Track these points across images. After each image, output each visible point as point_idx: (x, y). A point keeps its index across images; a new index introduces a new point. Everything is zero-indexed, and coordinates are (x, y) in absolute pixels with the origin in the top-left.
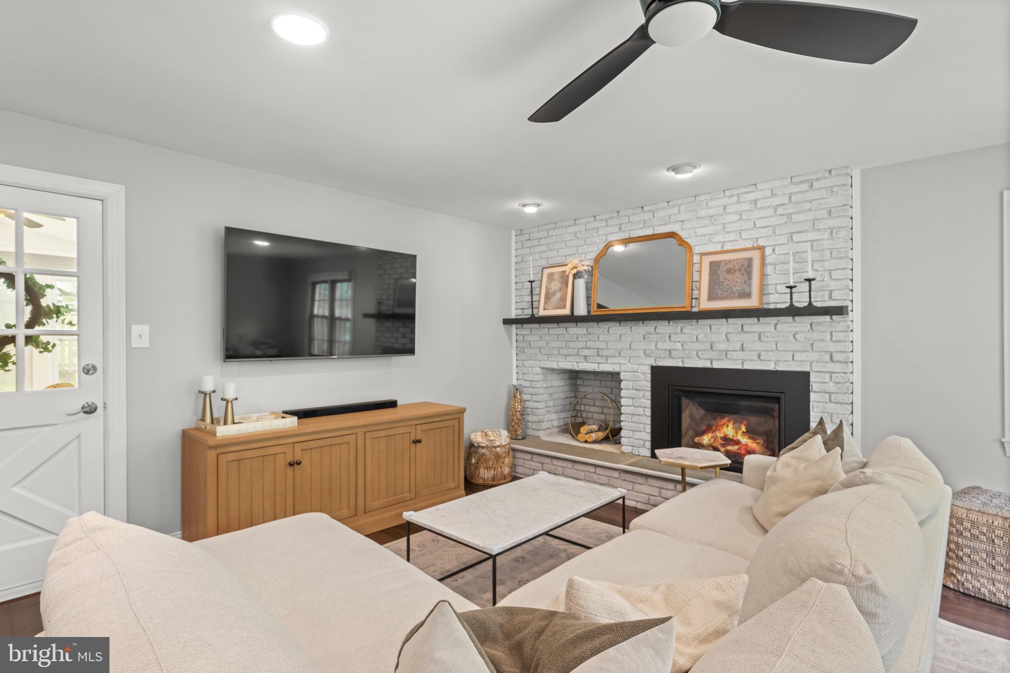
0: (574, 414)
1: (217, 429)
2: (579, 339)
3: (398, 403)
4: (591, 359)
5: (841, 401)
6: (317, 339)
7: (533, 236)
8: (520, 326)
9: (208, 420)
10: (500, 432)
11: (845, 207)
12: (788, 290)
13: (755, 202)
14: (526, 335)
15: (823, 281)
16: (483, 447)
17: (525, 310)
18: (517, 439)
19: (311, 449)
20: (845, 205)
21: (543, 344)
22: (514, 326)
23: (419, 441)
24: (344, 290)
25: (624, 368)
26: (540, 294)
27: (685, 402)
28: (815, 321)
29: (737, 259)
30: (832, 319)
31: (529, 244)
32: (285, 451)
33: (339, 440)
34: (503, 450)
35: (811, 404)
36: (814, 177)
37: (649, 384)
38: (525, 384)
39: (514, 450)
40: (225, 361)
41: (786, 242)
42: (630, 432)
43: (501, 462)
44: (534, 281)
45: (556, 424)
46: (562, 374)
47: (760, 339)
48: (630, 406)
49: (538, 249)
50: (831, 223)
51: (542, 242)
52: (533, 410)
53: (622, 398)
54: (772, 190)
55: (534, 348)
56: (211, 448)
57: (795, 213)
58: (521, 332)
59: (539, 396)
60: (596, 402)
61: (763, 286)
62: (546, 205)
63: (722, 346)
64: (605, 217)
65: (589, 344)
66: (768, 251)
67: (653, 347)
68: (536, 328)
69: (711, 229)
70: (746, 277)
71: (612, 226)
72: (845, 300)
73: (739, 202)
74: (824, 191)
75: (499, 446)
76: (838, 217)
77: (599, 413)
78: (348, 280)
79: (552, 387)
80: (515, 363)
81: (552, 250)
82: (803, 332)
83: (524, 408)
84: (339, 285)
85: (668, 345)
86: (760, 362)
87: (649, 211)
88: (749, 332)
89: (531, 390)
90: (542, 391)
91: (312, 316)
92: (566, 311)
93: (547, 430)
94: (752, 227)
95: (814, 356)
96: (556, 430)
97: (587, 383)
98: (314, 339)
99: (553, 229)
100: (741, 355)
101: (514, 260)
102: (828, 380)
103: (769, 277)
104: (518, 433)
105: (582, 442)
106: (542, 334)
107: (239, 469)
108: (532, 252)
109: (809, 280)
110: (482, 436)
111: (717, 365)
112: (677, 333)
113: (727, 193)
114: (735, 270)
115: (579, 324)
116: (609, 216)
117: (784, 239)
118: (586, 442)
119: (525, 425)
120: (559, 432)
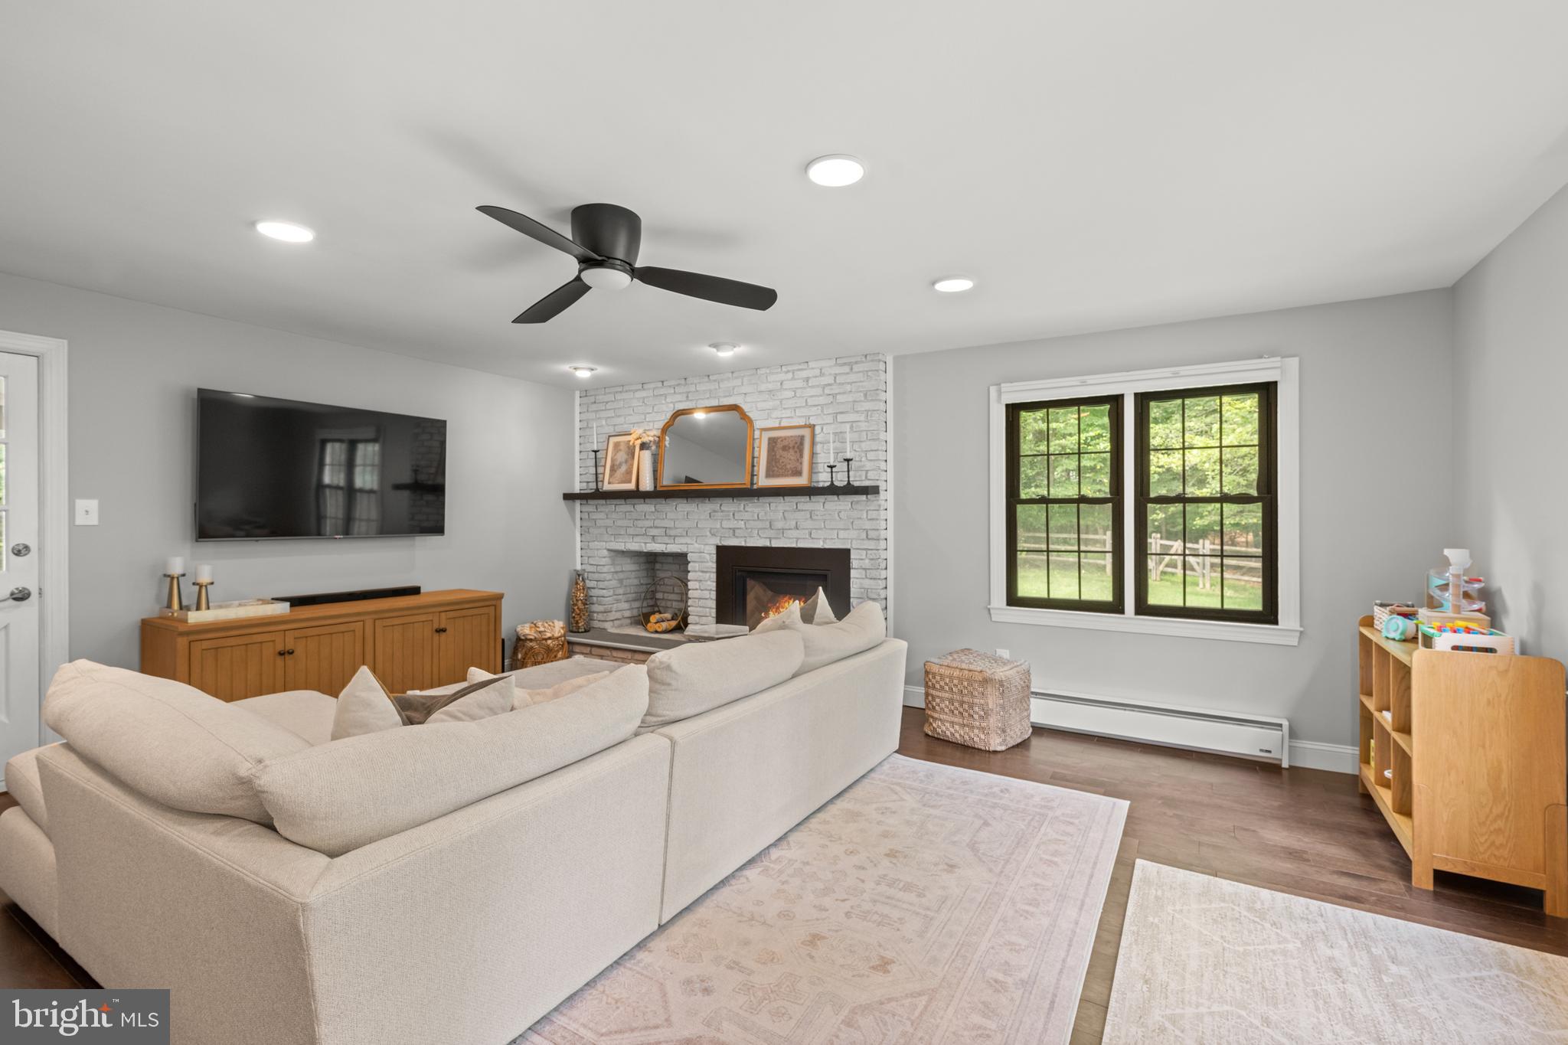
0: (651, 603)
1: (189, 617)
2: (647, 517)
3: (422, 591)
4: (659, 539)
5: (875, 577)
6: (330, 518)
7: (600, 398)
8: (584, 502)
9: (176, 606)
10: (553, 623)
11: (877, 392)
12: (829, 469)
13: (807, 380)
14: (591, 512)
15: (861, 461)
16: (531, 640)
17: (590, 484)
18: (579, 632)
19: (306, 637)
20: (877, 390)
21: (609, 522)
22: (578, 503)
23: (444, 630)
24: (368, 452)
25: (691, 548)
26: (605, 466)
27: (750, 583)
28: (855, 500)
29: (792, 436)
30: (867, 498)
31: (594, 407)
32: (273, 639)
33: (342, 628)
34: (556, 642)
35: (851, 580)
36: (853, 360)
37: (715, 565)
38: (589, 568)
39: (569, 643)
40: (197, 541)
41: (832, 421)
42: (697, 618)
43: (553, 656)
44: (598, 451)
45: (627, 614)
46: (636, 558)
47: (811, 517)
48: (697, 589)
49: (603, 414)
50: (867, 406)
51: (608, 407)
52: (599, 599)
53: (689, 581)
54: (821, 369)
55: (600, 527)
56: (181, 634)
57: (839, 393)
58: (586, 508)
59: (606, 582)
60: (675, 589)
61: (812, 464)
62: (601, 370)
63: (779, 525)
64: (673, 383)
65: (658, 523)
66: (818, 429)
67: (718, 526)
68: (603, 505)
69: (770, 404)
70: (798, 454)
71: (680, 393)
72: (877, 480)
73: (793, 379)
74: (861, 374)
75: (550, 638)
76: (872, 400)
77: (678, 601)
78: (374, 440)
79: (622, 571)
80: (578, 545)
81: (619, 416)
82: (845, 510)
83: (588, 597)
84: (361, 447)
85: (732, 524)
86: (811, 541)
87: (715, 381)
88: (802, 510)
89: (596, 576)
90: (609, 577)
91: (321, 486)
92: (632, 486)
93: (615, 622)
94: (804, 404)
95: (853, 534)
96: (628, 621)
97: (666, 567)
98: (326, 517)
99: (621, 392)
100: (795, 533)
101: (577, 425)
102: (864, 557)
103: (819, 455)
104: (580, 625)
105: (652, 633)
106: (609, 511)
107: (217, 660)
108: (598, 416)
109: (848, 460)
110: (531, 628)
111: (775, 544)
112: (741, 511)
113: (784, 369)
114: (789, 448)
115: (647, 500)
116: (676, 383)
117: (829, 419)
118: (656, 632)
119: (589, 615)
120: (631, 624)
